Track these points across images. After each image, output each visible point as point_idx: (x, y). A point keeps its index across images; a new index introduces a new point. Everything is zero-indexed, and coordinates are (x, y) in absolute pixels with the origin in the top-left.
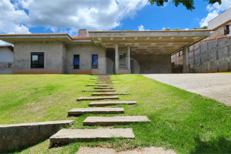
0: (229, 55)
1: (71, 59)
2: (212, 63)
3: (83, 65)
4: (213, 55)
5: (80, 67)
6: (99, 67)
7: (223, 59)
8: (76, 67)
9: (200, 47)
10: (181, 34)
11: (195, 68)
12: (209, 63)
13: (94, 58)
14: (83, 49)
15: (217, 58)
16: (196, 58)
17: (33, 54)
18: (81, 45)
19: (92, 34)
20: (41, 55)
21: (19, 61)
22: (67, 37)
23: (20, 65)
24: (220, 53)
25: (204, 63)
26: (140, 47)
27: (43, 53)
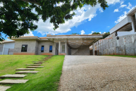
0: (113, 47)
1: (40, 48)
2: (107, 50)
3: (45, 50)
4: (107, 46)
5: (44, 51)
6: (53, 51)
7: (111, 48)
8: (42, 51)
9: (102, 42)
10: (88, 37)
11: (101, 52)
12: (106, 50)
13: (51, 47)
14: (46, 43)
15: (109, 48)
16: (101, 47)
17: (23, 45)
18: (45, 41)
19: (48, 37)
20: (26, 46)
21: (16, 49)
22: (38, 38)
23: (17, 50)
24: (110, 46)
25: (105, 50)
26: (72, 42)
27: (27, 45)
